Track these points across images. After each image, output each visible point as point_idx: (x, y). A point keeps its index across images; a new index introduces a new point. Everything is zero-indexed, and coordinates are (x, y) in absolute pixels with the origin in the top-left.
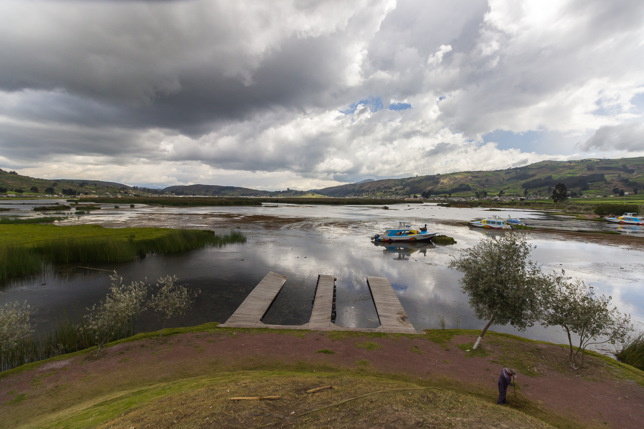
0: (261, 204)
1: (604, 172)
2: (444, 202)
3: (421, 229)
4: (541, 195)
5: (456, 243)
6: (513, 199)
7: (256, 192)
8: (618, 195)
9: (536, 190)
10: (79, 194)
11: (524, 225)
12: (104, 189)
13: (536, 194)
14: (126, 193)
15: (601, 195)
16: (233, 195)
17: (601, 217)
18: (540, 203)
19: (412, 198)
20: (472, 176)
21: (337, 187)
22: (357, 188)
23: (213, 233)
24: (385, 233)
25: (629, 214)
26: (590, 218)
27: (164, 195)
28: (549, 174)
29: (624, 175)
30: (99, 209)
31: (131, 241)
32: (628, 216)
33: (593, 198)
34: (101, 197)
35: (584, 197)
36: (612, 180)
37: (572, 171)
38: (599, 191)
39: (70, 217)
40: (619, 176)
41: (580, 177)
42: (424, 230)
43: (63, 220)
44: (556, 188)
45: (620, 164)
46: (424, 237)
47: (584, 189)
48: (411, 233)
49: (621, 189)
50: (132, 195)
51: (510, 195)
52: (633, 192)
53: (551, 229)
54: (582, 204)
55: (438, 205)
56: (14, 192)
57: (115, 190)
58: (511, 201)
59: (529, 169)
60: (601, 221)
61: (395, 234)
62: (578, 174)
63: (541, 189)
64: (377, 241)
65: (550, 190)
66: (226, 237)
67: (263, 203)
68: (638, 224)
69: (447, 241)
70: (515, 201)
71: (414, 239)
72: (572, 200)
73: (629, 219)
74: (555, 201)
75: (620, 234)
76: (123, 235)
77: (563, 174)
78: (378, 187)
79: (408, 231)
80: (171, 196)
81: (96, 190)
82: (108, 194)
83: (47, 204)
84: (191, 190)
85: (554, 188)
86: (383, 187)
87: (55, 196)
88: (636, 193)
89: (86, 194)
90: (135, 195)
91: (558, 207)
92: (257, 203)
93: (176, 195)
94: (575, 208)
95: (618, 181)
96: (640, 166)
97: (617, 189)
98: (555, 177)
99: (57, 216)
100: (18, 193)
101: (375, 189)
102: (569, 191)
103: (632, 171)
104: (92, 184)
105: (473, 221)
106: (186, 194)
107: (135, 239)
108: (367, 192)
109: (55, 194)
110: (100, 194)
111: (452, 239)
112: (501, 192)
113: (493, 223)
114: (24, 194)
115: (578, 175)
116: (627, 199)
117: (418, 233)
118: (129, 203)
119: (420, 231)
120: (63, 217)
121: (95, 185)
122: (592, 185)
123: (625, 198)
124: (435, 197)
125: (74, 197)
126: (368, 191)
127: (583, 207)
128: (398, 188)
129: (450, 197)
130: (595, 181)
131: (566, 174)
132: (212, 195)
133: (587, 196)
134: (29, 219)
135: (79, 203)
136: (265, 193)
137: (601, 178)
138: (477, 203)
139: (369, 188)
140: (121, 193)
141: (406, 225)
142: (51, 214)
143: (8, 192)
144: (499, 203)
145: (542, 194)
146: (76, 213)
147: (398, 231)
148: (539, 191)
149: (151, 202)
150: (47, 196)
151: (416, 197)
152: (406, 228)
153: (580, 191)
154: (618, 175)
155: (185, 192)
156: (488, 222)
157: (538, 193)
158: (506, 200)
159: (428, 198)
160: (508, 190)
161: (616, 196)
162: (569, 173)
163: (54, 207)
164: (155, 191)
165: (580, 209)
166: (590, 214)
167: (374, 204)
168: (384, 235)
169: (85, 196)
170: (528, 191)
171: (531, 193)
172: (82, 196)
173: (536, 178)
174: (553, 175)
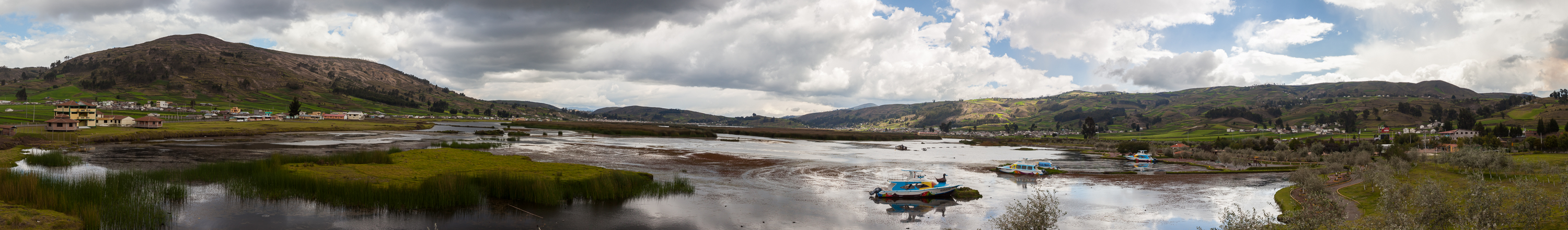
0: (716, 137)
1: (1125, 106)
2: (968, 137)
3: (938, 180)
4: (1072, 130)
5: (981, 197)
6: (1045, 134)
7: (709, 118)
8: (1135, 129)
9: (1067, 124)
10: (511, 117)
11: (1056, 168)
12: (533, 111)
13: (1068, 128)
14: (554, 116)
15: (1123, 130)
16: (678, 121)
17: (1123, 155)
18: (1071, 140)
19: (927, 132)
20: (1000, 104)
21: (824, 113)
22: (852, 116)
23: (651, 177)
24: (890, 185)
25: (1141, 151)
26: (1114, 157)
27: (594, 120)
28: (1079, 106)
29: (1139, 111)
30: (528, 135)
31: (558, 181)
32: (1141, 154)
33: (1117, 134)
34: (530, 120)
35: (1109, 133)
36: (1131, 114)
37: (1098, 104)
38: (1121, 126)
39: (503, 144)
40: (1136, 111)
41: (1106, 110)
42: (942, 181)
43: (497, 147)
44: (1086, 123)
45: (1136, 99)
46: (941, 191)
47: (1109, 124)
48: (924, 186)
49: (1137, 124)
50: (560, 119)
51: (1043, 130)
52: (1145, 128)
53: (1082, 172)
54: (1108, 141)
55: (961, 142)
56: (461, 114)
57: (544, 112)
58: (1043, 137)
59: (1061, 98)
60: (1123, 159)
61: (903, 188)
62: (1104, 107)
63: (1073, 122)
64: (878, 197)
65: (1080, 123)
66: (668, 184)
67: (718, 135)
68: (1148, 161)
69: (970, 195)
70: (1047, 137)
71: (928, 194)
72: (1100, 135)
73: (1142, 157)
74: (1085, 137)
75: (1137, 173)
76: (550, 172)
77: (1092, 106)
78: (882, 115)
79: (920, 183)
80: (602, 120)
81: (527, 111)
82: (537, 117)
83: (485, 127)
84: (625, 113)
85: (1084, 122)
86: (888, 115)
87: (492, 118)
88: (1148, 128)
89: (517, 116)
90: (563, 119)
91: (1088, 144)
92: (710, 135)
93: (608, 119)
94: (1102, 146)
95: (1135, 116)
96: (1150, 102)
97: (1134, 124)
98: (1085, 109)
99: (493, 142)
100: (464, 115)
101: (878, 117)
102: (1097, 125)
103: (1144, 107)
104: (523, 106)
105: (1002, 166)
106: (620, 118)
107: (562, 179)
108: (866, 122)
109: (492, 116)
110: (530, 117)
111: (977, 192)
112: (1033, 125)
113: (1024, 167)
114: (469, 116)
115: (1104, 109)
116: (1142, 135)
117: (933, 185)
118: (558, 129)
119: (938, 183)
120: (498, 144)
121: (526, 106)
122: (1116, 119)
123: (1140, 133)
124: (956, 130)
125: (507, 120)
126: (868, 121)
127: (1109, 144)
128: (908, 116)
129: (975, 131)
130: (1118, 115)
131: (1094, 107)
132: (652, 121)
133: (1112, 131)
134: (471, 144)
135: (511, 127)
136: (721, 119)
137: (1121, 112)
138: (1007, 140)
139: (870, 116)
140: (549, 116)
141: (917, 174)
142: (488, 140)
143: (458, 113)
144: (1031, 140)
145: (1074, 129)
146: (509, 140)
147: (906, 183)
148: (1070, 125)
149: (581, 129)
150: (485, 118)
151: (933, 130)
152: (917, 180)
153: (1106, 125)
154: (1134, 110)
155: (618, 115)
156: (1019, 167)
157: (1070, 127)
158: (1038, 135)
159: (947, 131)
160: (1040, 123)
161: (1134, 131)
162: (1097, 106)
163: (491, 131)
164: (585, 115)
165: (1106, 147)
166: (1114, 152)
167: (875, 140)
168: (888, 190)
169: (516, 119)
170: (1060, 124)
171: (1063, 127)
172: (514, 119)
173: (1067, 109)
174: (1083, 107)
